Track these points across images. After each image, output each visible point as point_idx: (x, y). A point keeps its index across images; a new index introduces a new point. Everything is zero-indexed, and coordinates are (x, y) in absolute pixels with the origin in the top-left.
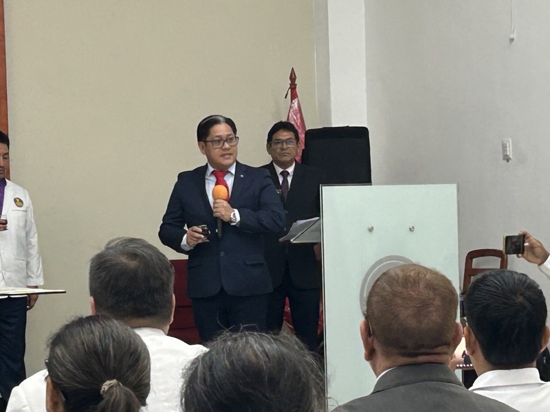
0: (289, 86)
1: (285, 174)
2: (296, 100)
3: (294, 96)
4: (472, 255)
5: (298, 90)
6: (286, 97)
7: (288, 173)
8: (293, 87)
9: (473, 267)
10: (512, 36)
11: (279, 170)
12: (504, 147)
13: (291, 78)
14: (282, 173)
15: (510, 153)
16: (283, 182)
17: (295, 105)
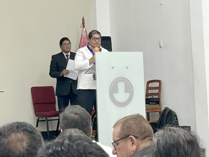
0: (82, 23)
1: (67, 56)
2: (85, 28)
3: (84, 27)
4: (149, 82)
5: (85, 25)
6: (81, 27)
7: (68, 55)
8: (83, 23)
9: (149, 87)
10: (162, 3)
11: (65, 54)
12: (160, 43)
13: (83, 20)
14: (66, 56)
15: (162, 45)
16: (67, 58)
17: (84, 30)
